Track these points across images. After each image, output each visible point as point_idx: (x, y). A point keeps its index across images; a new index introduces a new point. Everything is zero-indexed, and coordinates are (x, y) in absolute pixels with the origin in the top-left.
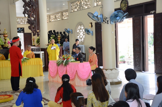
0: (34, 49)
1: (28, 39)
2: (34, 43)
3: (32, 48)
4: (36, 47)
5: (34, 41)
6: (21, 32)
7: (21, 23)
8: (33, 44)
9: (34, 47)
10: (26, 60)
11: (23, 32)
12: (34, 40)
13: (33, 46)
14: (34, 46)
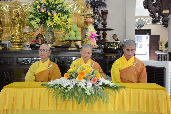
0: (161, 55)
1: (154, 43)
2: (161, 47)
3: (158, 54)
4: (164, 52)
5: (161, 45)
6: (147, 34)
7: (147, 23)
8: (160, 49)
9: (161, 53)
10: (108, 90)
11: (150, 34)
12: (162, 43)
13: (160, 51)
14: (162, 51)
